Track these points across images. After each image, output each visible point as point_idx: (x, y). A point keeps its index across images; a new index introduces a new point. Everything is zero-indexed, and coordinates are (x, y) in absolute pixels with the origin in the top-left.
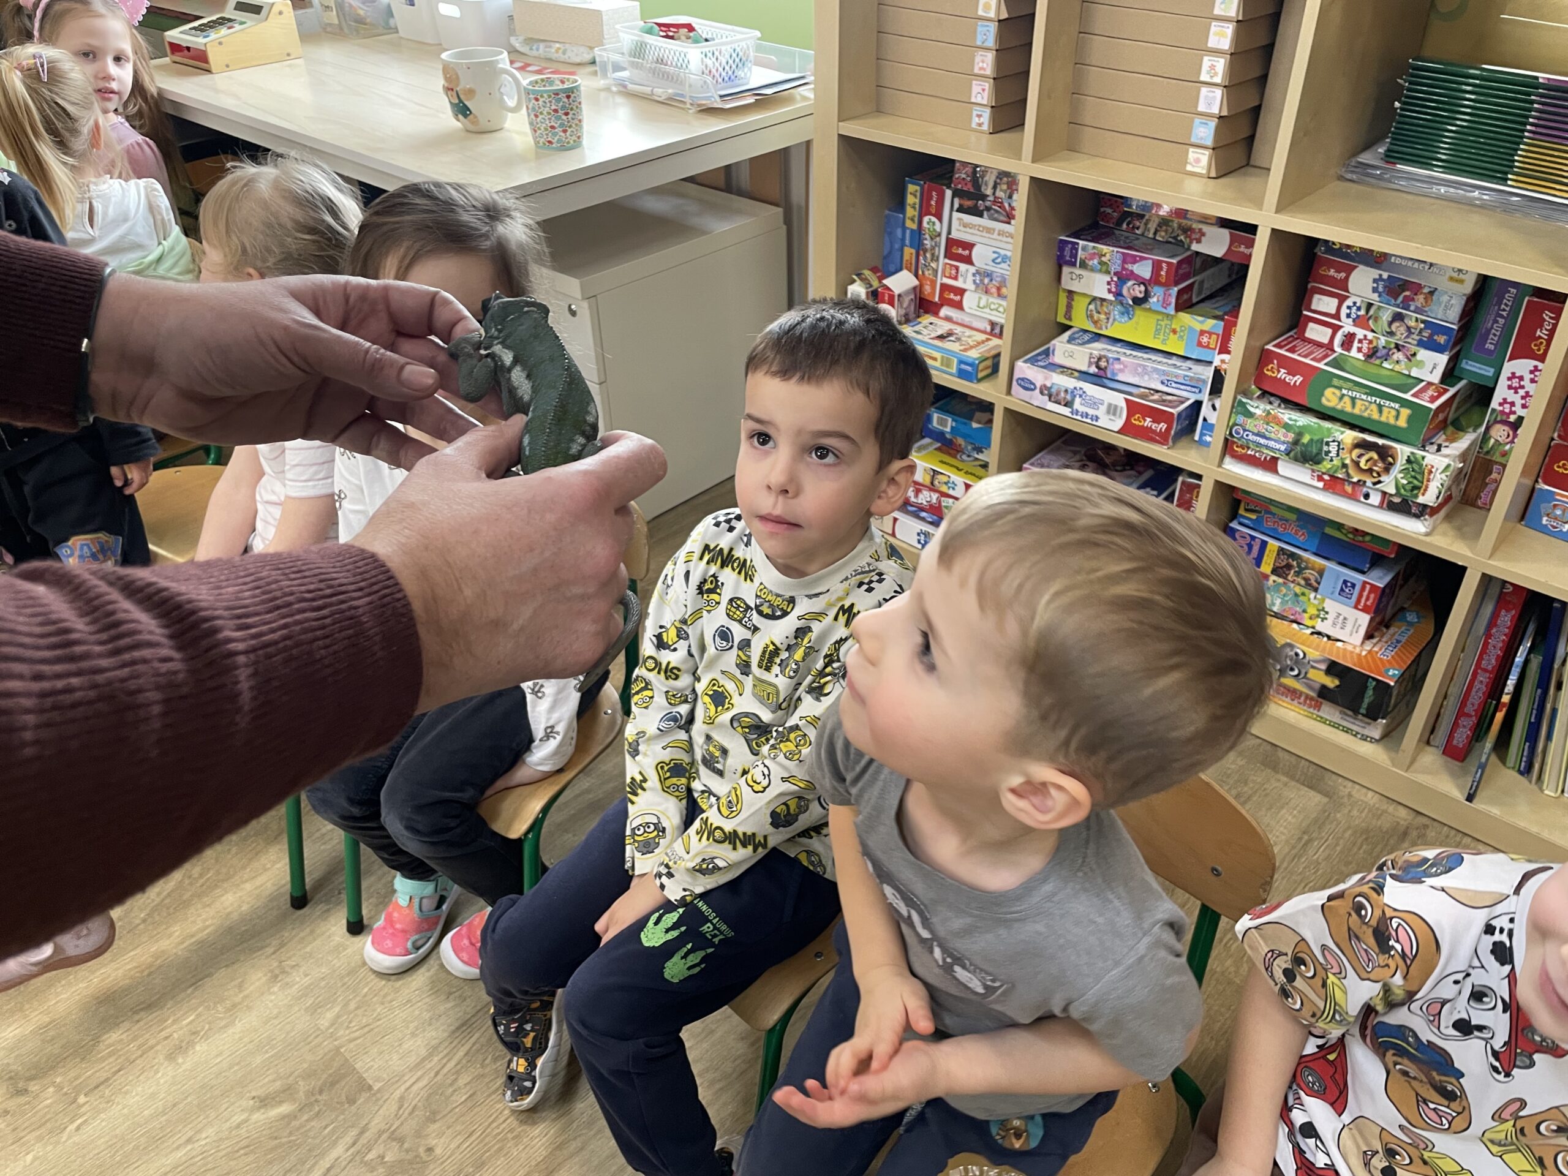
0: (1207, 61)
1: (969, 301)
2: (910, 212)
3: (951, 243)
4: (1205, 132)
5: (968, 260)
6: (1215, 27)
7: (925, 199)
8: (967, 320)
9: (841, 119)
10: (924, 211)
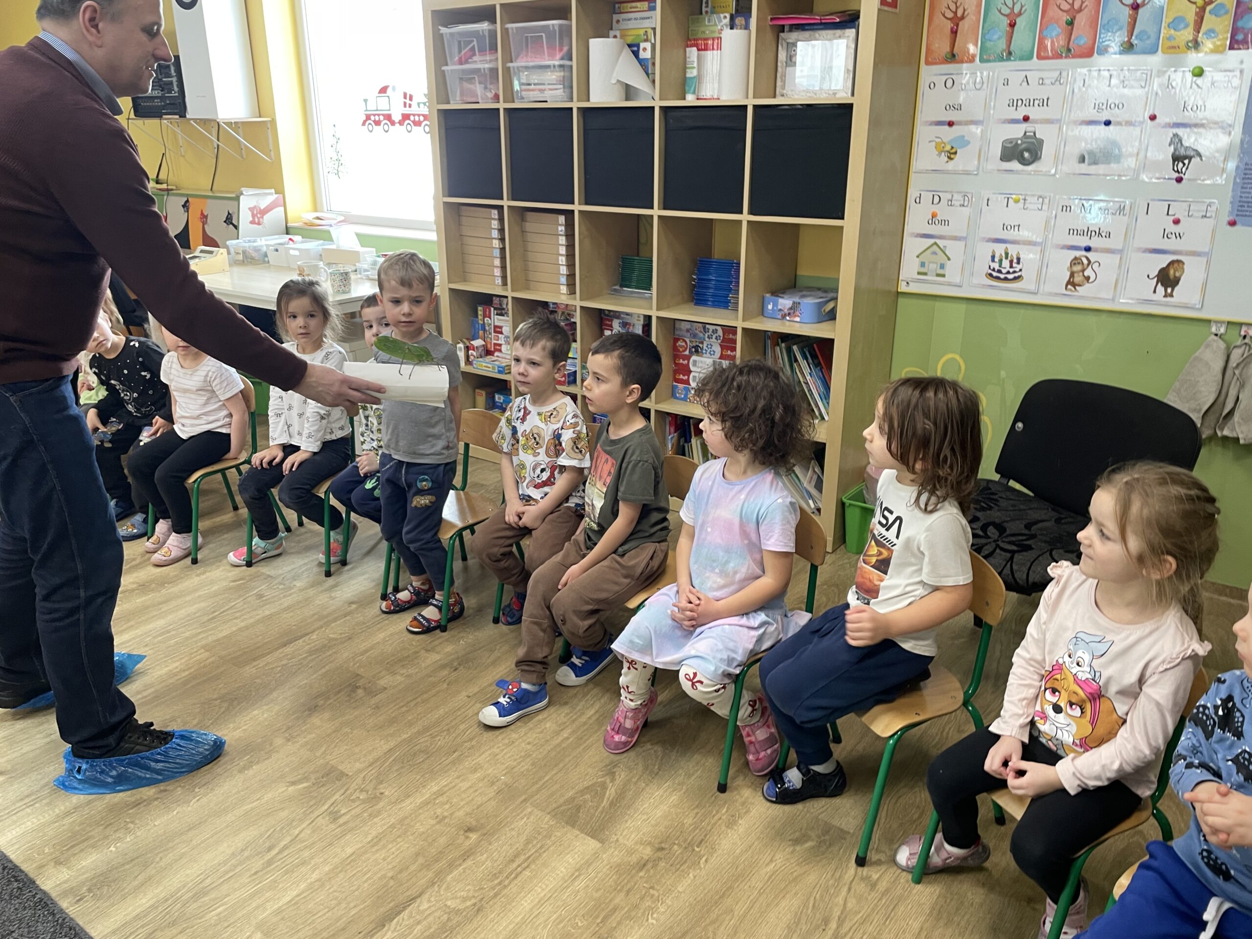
0: (560, 258)
1: (504, 348)
2: (480, 317)
3: (495, 327)
4: (563, 280)
5: (501, 333)
6: (560, 247)
7: (484, 312)
8: (504, 356)
9: (449, 282)
10: (485, 316)
